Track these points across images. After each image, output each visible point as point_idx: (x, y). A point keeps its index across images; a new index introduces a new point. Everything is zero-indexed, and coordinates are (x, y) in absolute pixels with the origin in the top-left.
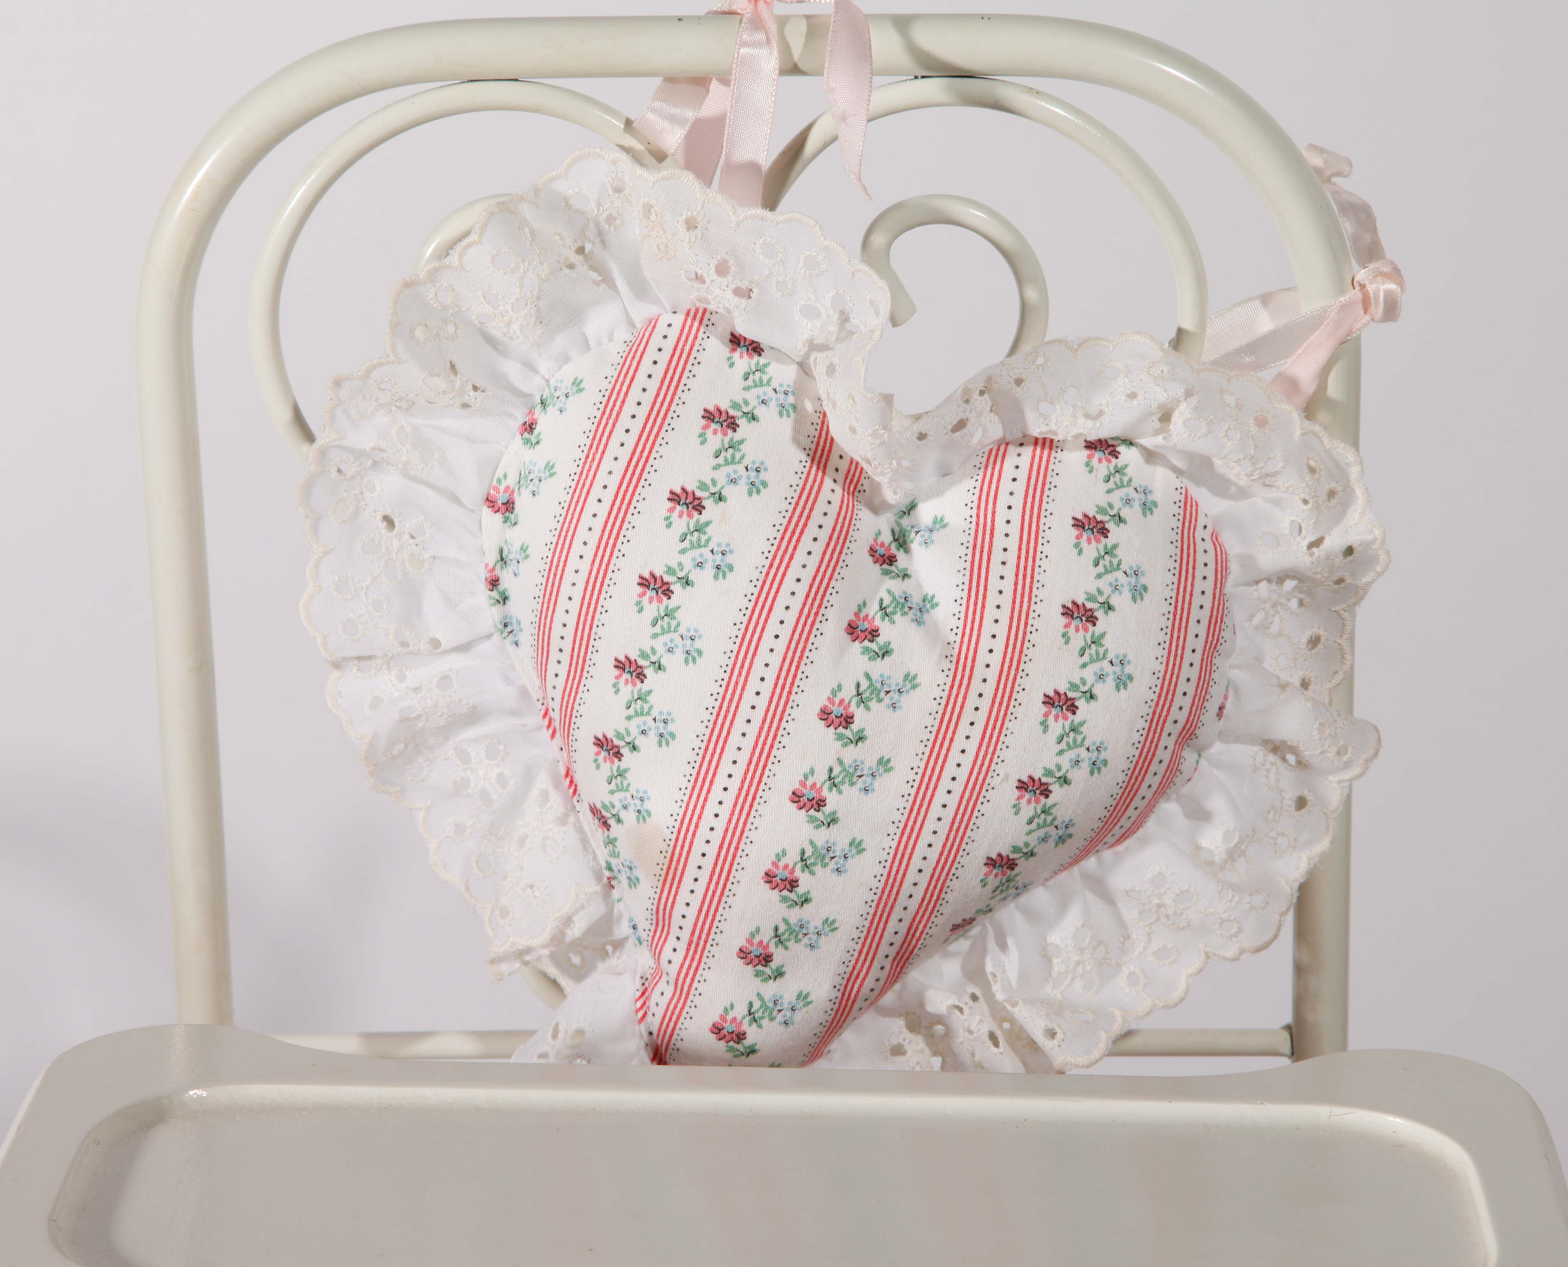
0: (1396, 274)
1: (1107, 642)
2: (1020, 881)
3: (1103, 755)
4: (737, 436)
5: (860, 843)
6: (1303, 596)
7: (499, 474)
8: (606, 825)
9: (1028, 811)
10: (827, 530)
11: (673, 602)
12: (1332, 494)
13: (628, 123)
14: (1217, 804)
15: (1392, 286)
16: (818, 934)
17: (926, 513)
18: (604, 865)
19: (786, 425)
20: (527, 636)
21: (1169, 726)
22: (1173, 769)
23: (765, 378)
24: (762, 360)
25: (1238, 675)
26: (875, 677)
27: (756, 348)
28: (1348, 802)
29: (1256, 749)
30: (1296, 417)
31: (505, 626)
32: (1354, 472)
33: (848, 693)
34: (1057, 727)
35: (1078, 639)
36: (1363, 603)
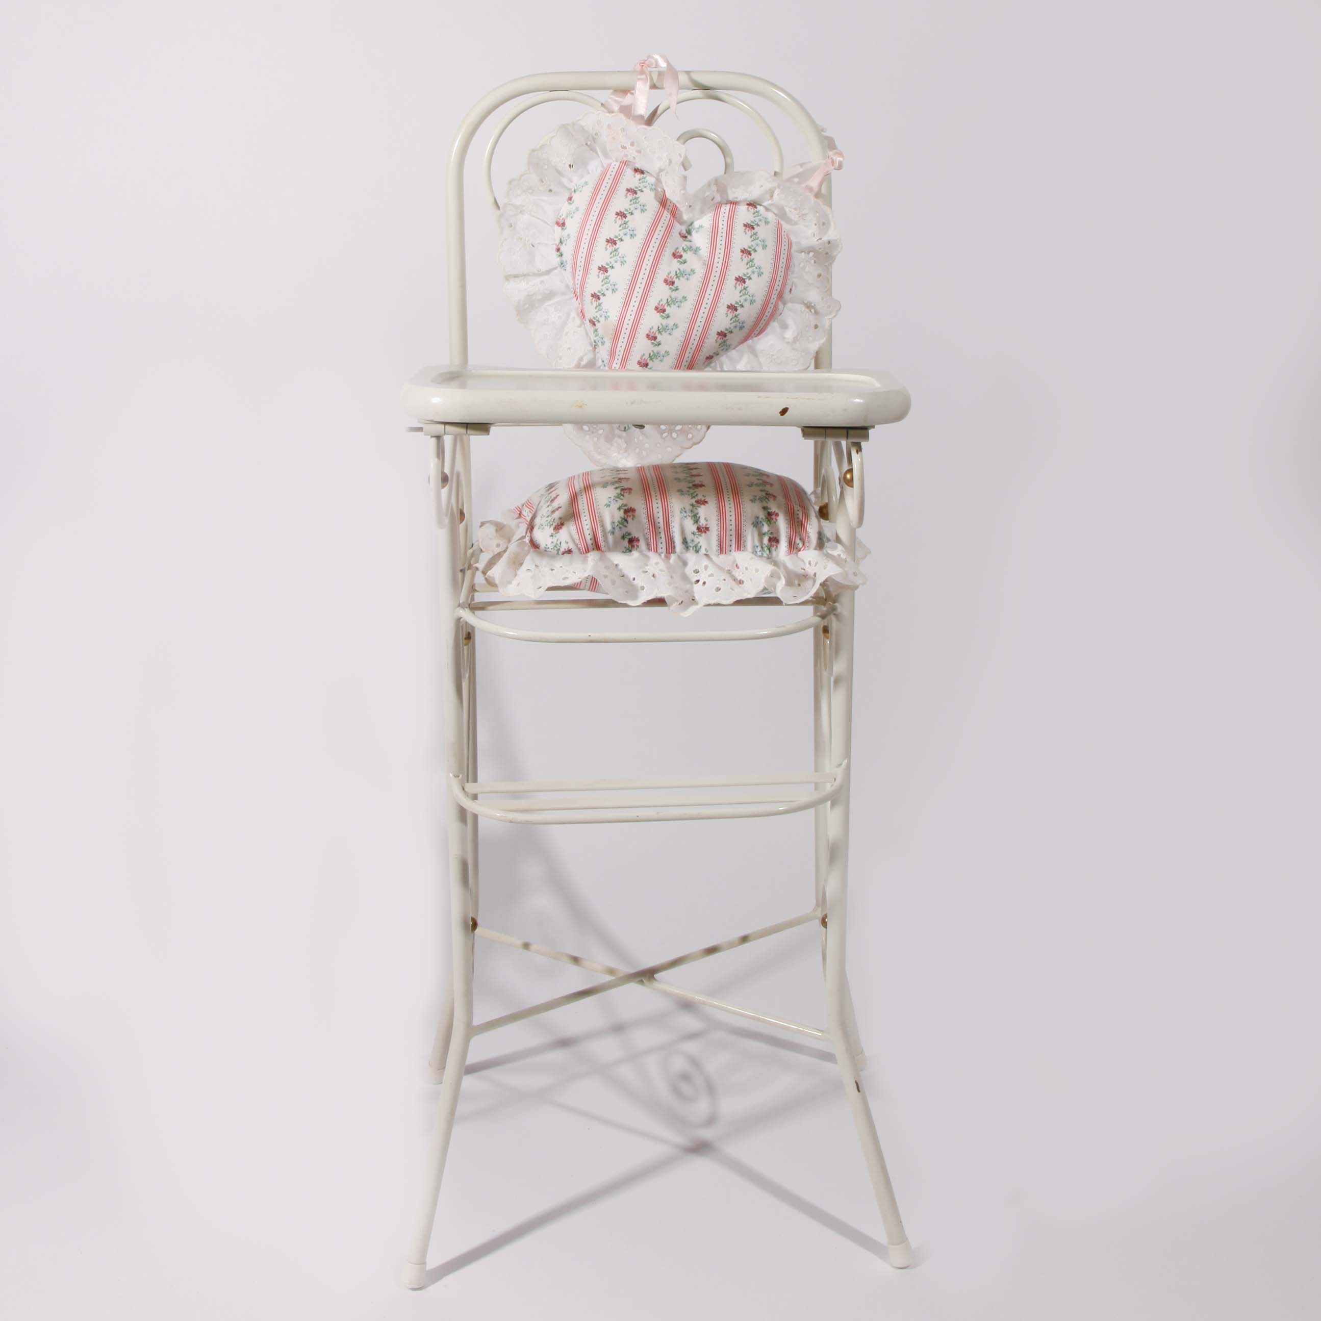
0: (840, 154)
1: (755, 261)
2: (728, 343)
3: (754, 299)
4: (637, 196)
5: (677, 325)
6: (815, 259)
7: (560, 214)
8: (594, 324)
9: (730, 316)
10: (666, 225)
11: (617, 247)
12: (824, 224)
13: (602, 104)
14: (790, 322)
15: (841, 159)
16: (663, 356)
17: (696, 224)
18: (593, 341)
19: (652, 194)
20: (569, 267)
21: (775, 291)
22: (776, 308)
23: (645, 181)
24: (645, 176)
25: (795, 280)
26: (681, 269)
27: (642, 172)
28: (831, 326)
29: (802, 306)
30: (812, 198)
31: (562, 264)
32: (830, 216)
33: (673, 274)
34: (739, 288)
35: (746, 260)
36: (835, 263)
